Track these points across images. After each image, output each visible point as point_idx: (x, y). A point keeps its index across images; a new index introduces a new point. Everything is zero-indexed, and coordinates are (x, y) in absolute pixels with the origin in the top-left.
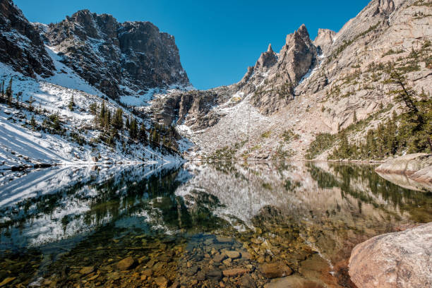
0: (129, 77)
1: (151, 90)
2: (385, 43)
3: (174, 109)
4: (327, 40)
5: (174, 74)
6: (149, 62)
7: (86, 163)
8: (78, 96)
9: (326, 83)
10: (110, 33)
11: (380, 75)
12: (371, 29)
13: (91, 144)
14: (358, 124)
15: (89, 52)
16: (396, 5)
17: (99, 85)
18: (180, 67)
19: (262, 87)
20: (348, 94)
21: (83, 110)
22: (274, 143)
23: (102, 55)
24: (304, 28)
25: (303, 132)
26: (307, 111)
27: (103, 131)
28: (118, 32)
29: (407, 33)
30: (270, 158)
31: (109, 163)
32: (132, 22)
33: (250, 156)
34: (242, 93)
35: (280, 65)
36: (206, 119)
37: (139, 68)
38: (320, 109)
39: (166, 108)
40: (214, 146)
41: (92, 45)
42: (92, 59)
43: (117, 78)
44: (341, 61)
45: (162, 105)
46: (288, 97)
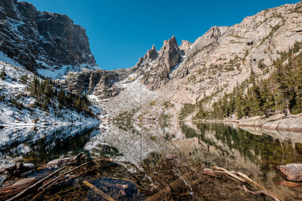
0: (45, 55)
1: (65, 67)
2: (217, 54)
3: (85, 82)
4: (187, 47)
5: (84, 56)
6: (64, 45)
7: (26, 124)
8: (8, 68)
9: (188, 73)
10: (29, 17)
11: (216, 71)
12: (210, 44)
13: (28, 109)
14: (207, 99)
15: (9, 30)
16: (222, 33)
17: (17, 58)
18: (90, 52)
19: (149, 72)
20: (201, 81)
21: (14, 80)
22: (158, 109)
23: (20, 34)
24: (174, 38)
25: (176, 102)
26: (177, 89)
27: (37, 98)
28: (37, 18)
29: (228, 50)
30: (157, 119)
31: (47, 125)
32: (51, 12)
33: (144, 118)
34: (136, 75)
35: (160, 59)
36: (110, 91)
37: (55, 48)
38: (185, 88)
39: (78, 82)
40: (117, 111)
41: (11, 24)
42: (11, 36)
43: (35, 54)
44: (195, 61)
45: (75, 79)
46: (166, 79)
